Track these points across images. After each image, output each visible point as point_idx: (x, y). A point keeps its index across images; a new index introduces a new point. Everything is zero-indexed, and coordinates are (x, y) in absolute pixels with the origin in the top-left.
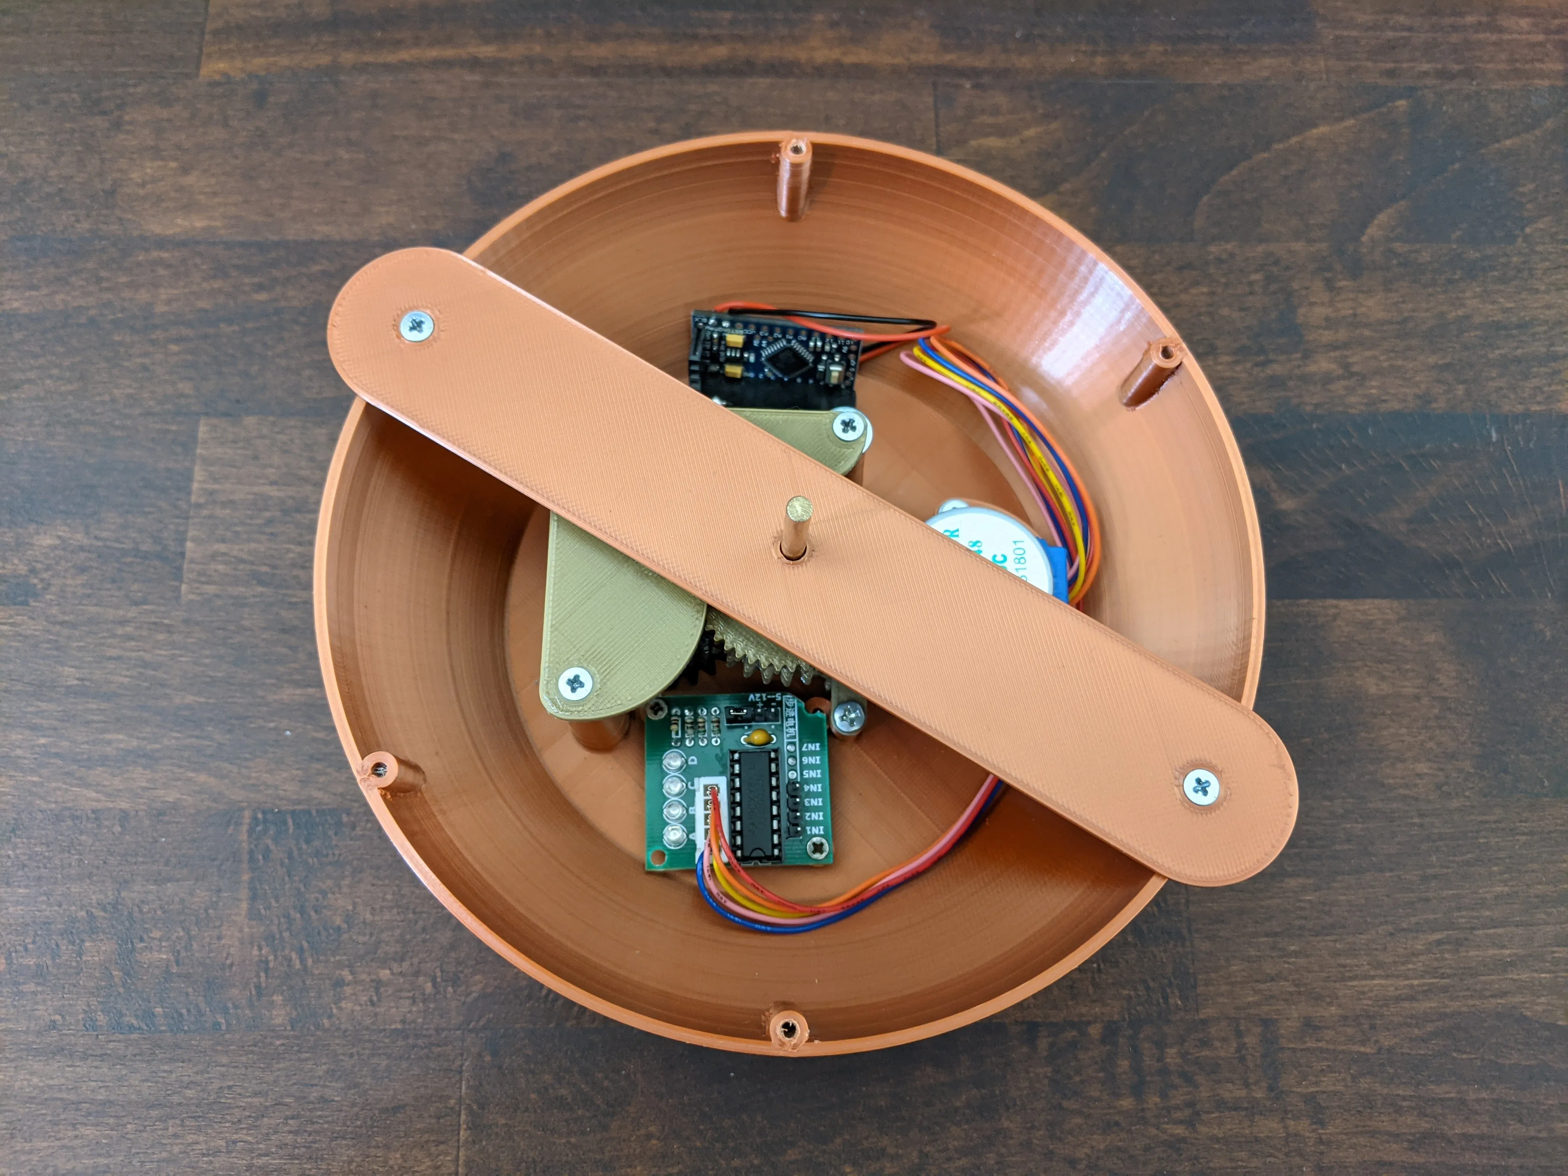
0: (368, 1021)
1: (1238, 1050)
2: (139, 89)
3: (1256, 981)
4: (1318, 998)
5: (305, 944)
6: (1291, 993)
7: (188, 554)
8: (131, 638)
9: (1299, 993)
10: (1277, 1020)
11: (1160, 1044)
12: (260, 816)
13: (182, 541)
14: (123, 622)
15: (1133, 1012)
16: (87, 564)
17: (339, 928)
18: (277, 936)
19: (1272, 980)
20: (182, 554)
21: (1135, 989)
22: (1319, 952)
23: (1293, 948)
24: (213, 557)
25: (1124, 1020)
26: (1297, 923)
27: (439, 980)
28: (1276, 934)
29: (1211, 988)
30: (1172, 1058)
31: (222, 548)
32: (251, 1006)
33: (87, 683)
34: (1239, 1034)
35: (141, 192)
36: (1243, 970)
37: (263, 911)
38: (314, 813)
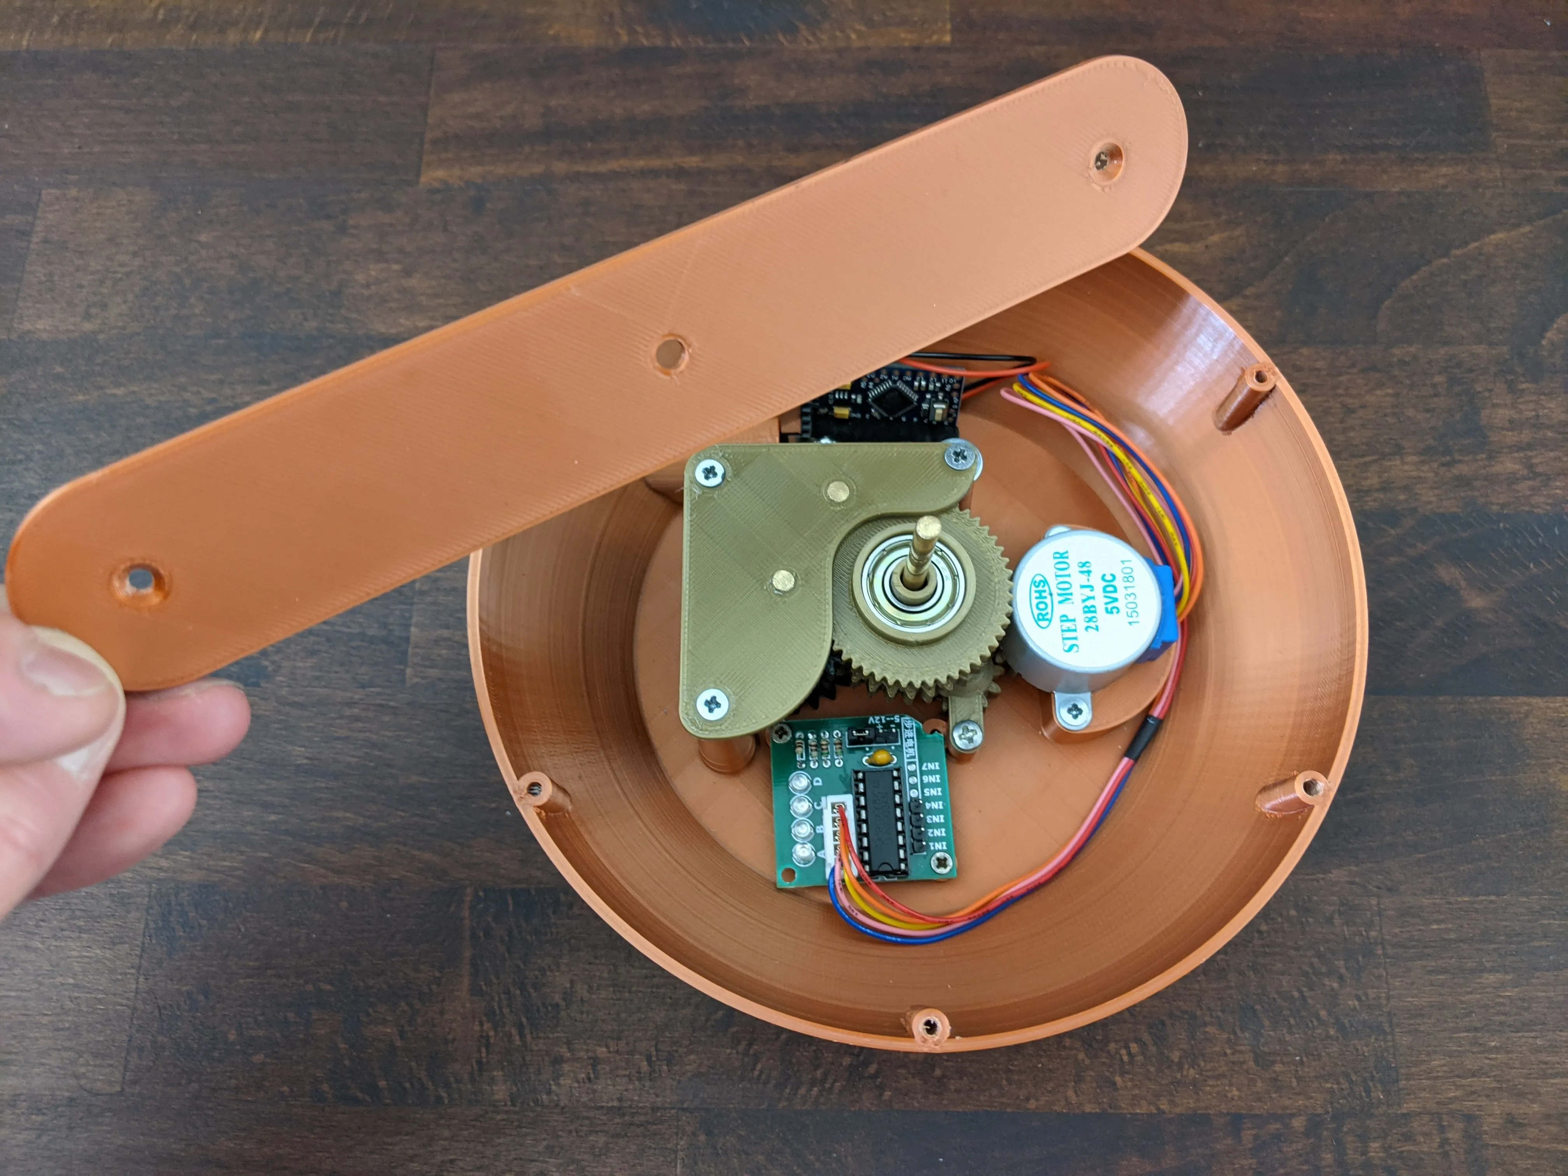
0: (585, 1099)
1: (1441, 1145)
2: (363, 195)
3: (1458, 1076)
4: (1521, 1095)
5: (524, 1020)
6: (1493, 1089)
7: (412, 639)
8: (357, 719)
9: (1500, 1089)
10: (1480, 1116)
11: (1364, 1138)
12: (481, 894)
13: (407, 626)
14: (350, 704)
15: (1336, 1105)
16: (316, 647)
17: (557, 1005)
18: (498, 1012)
19: (1474, 1076)
20: (407, 639)
21: (1338, 1083)
22: (1520, 1049)
23: (1493, 1044)
24: (437, 642)
25: (1328, 1113)
26: (1497, 1018)
27: (654, 1059)
28: (1476, 1029)
29: (1412, 1082)
30: (1376, 1152)
31: (446, 633)
32: (473, 1080)
33: (316, 762)
34: (1442, 1129)
35: (366, 292)
36: (1444, 1065)
37: (484, 988)
38: (533, 893)
